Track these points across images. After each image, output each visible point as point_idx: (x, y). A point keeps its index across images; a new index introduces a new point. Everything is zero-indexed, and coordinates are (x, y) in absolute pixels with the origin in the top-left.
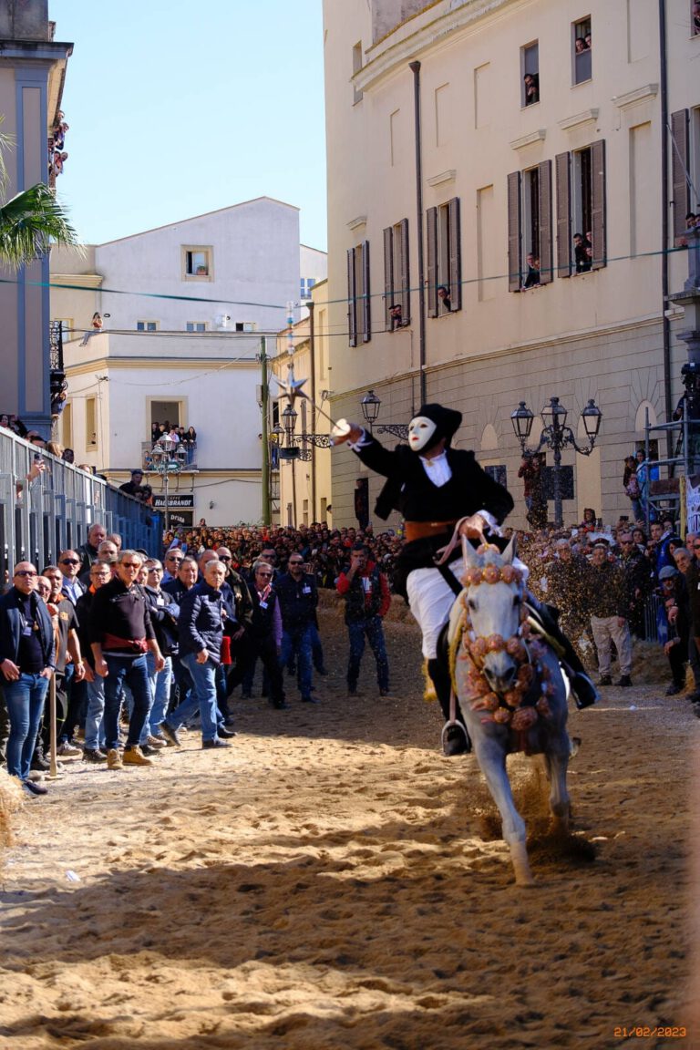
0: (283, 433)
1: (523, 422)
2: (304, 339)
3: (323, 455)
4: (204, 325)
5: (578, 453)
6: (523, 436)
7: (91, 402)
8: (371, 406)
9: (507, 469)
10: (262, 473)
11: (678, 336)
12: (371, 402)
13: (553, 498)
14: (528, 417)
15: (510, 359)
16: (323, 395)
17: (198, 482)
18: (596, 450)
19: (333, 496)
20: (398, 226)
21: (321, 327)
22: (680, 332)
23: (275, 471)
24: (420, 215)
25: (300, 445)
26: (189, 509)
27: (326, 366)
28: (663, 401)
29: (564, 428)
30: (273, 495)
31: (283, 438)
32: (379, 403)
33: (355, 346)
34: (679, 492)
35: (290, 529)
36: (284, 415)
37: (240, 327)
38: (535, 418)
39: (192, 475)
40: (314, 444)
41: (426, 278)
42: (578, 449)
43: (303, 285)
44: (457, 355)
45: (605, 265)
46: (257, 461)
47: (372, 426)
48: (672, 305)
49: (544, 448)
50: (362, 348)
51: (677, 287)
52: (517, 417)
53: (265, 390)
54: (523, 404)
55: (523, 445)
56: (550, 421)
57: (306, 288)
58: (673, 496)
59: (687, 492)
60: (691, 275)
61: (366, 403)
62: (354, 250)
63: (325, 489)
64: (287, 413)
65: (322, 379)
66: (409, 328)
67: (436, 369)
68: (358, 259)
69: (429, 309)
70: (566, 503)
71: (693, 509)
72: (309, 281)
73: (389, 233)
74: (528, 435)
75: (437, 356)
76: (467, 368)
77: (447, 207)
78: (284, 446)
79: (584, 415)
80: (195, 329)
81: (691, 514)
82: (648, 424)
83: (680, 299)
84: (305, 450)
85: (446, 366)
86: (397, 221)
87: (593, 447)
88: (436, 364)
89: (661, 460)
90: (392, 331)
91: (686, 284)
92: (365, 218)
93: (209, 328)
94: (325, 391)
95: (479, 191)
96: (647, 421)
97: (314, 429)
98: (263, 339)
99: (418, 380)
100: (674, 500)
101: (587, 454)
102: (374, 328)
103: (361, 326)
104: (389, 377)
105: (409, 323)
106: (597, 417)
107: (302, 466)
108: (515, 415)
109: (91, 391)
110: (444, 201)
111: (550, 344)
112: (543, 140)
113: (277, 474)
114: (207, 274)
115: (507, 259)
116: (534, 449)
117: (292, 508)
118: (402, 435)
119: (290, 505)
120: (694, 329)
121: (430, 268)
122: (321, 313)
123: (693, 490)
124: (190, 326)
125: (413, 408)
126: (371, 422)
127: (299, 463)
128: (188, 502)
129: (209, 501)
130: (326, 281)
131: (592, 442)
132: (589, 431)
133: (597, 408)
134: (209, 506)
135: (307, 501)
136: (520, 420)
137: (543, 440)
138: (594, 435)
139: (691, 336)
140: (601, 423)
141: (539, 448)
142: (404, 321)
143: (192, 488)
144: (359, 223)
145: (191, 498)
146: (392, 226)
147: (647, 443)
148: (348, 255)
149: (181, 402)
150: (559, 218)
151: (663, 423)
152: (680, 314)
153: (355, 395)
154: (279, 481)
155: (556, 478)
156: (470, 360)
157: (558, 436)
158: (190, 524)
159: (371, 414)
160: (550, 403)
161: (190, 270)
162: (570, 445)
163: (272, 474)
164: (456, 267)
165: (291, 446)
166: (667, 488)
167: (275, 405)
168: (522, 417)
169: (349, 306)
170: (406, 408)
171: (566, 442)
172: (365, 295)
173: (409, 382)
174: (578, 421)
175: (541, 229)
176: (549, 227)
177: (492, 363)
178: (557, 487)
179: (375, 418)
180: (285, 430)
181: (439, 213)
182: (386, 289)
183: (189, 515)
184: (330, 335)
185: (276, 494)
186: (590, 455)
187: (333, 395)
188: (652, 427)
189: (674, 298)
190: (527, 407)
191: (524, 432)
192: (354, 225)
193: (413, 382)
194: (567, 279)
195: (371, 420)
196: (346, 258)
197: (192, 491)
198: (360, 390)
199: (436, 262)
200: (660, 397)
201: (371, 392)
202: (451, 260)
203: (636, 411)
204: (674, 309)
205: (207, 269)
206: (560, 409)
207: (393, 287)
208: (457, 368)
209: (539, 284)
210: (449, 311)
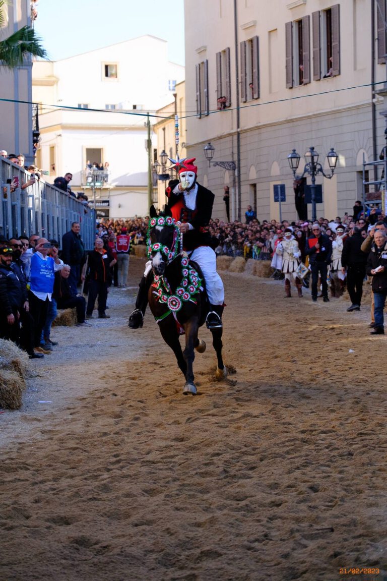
0: (160, 166)
1: (294, 160)
2: (171, 114)
4: (115, 106)
5: (324, 177)
6: (294, 169)
7: (52, 148)
8: (209, 151)
9: (286, 186)
10: (148, 188)
11: (380, 113)
12: (209, 149)
13: (311, 203)
14: (297, 158)
15: (286, 125)
16: (182, 145)
17: (112, 193)
18: (335, 176)
20: (224, 51)
21: (181, 107)
22: (381, 111)
23: (154, 187)
24: (236, 46)
25: (169, 173)
26: (107, 208)
27: (184, 128)
28: (372, 149)
29: (317, 164)
30: (154, 201)
31: (160, 169)
33: (200, 118)
34: (381, 199)
36: (161, 156)
37: (135, 107)
38: (301, 159)
39: (109, 189)
41: (240, 81)
42: (324, 175)
43: (169, 83)
44: (257, 123)
45: (340, 74)
46: (145, 182)
47: (210, 162)
48: (377, 96)
49: (306, 175)
50: (205, 119)
52: (291, 158)
53: (149, 143)
54: (294, 151)
55: (294, 173)
56: (309, 160)
57: (172, 86)
58: (378, 201)
61: (207, 149)
62: (199, 65)
64: (163, 154)
65: (181, 136)
66: (230, 108)
67: (246, 131)
68: (202, 69)
69: (242, 97)
70: (318, 205)
72: (174, 82)
73: (219, 55)
74: (297, 168)
75: (245, 125)
76: (263, 130)
77: (251, 41)
78: (161, 173)
79: (328, 157)
80: (110, 108)
82: (364, 162)
83: (381, 93)
84: (172, 176)
85: (251, 129)
86: (223, 49)
87: (333, 174)
88: (245, 128)
89: (370, 182)
90: (221, 110)
92: (206, 47)
93: (117, 108)
94: (183, 143)
95: (270, 32)
96: (364, 160)
98: (148, 113)
99: (235, 137)
101: (330, 178)
102: (211, 108)
103: (204, 108)
104: (219, 135)
105: (230, 106)
106: (335, 158)
108: (290, 156)
109: (52, 143)
110: (249, 38)
111: (309, 117)
112: (305, 4)
113: (157, 189)
114: (116, 77)
115: (285, 71)
116: (301, 176)
118: (227, 168)
121: (242, 75)
122: (181, 100)
125: (233, 152)
126: (209, 160)
128: (107, 204)
129: (118, 203)
130: (184, 82)
131: (333, 172)
132: (331, 165)
133: (335, 153)
134: (118, 206)
136: (293, 159)
137: (306, 170)
138: (333, 168)
140: (338, 162)
141: (303, 175)
142: (227, 104)
143: (109, 196)
144: (202, 51)
145: (108, 202)
146: (220, 51)
147: (364, 172)
148: (196, 67)
149: (102, 149)
150: (314, 47)
151: (372, 161)
152: (381, 101)
153: (200, 145)
154: (157, 193)
155: (313, 191)
156: (265, 126)
157: (314, 168)
158: (108, 216)
159: (210, 156)
160: (309, 150)
161: (107, 75)
162: (320, 173)
163: (153, 189)
164: (256, 75)
165: (164, 173)
166: (375, 197)
167: (155, 150)
168: (294, 158)
169: (197, 96)
170: (228, 152)
171: (318, 171)
172: (206, 90)
173: (230, 138)
174: (325, 159)
175: (304, 54)
176: (308, 52)
177: (276, 127)
178: (313, 196)
179: (211, 158)
180: (161, 164)
181: (247, 44)
182: (218, 87)
183: (107, 211)
184: (186, 112)
185: (156, 199)
186: (332, 178)
187: (188, 145)
188: (366, 163)
189: (377, 92)
190: (296, 152)
191: (295, 166)
192: (200, 51)
193: (233, 138)
194: (318, 81)
195: (210, 159)
196: (195, 69)
197: (109, 198)
198: (203, 142)
199: (246, 72)
200: (370, 147)
201: (209, 144)
202: (254, 71)
203: (357, 154)
204: (378, 98)
205: (116, 75)
206: (315, 154)
207: (221, 85)
208: (257, 130)
209: (303, 84)
210: (253, 98)
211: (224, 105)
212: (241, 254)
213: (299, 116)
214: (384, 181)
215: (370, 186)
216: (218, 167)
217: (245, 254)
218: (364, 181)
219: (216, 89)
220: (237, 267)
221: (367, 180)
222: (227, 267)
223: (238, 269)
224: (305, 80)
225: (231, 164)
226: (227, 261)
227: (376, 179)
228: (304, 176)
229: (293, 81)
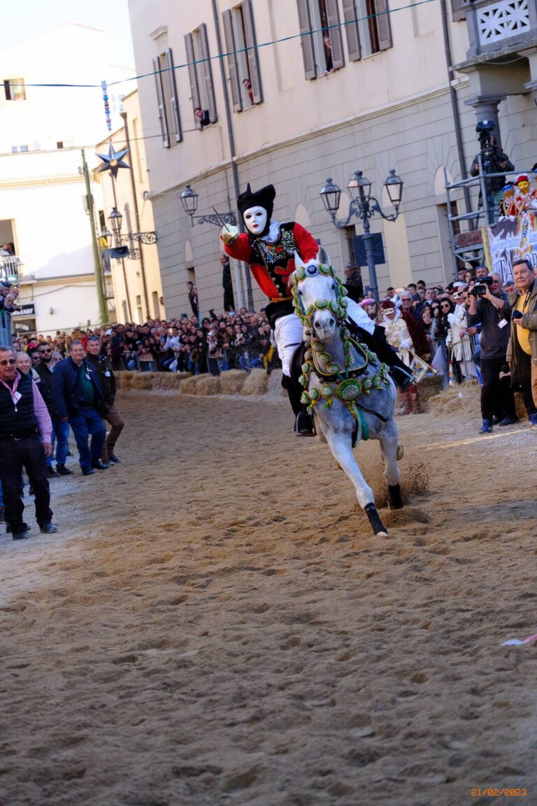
0: (111, 235)
1: (332, 197)
2: (121, 147)
3: (151, 251)
4: (27, 147)
5: (384, 220)
6: (333, 210)
8: (190, 200)
10: (95, 277)
11: (466, 102)
12: (190, 196)
13: (366, 265)
14: (336, 192)
15: (312, 142)
16: (144, 197)
17: (37, 291)
18: (401, 218)
19: (164, 288)
20: (197, 31)
21: (135, 131)
22: (467, 99)
23: (106, 274)
24: (216, 18)
25: (127, 244)
26: (32, 317)
27: (144, 167)
28: (458, 164)
29: (370, 198)
30: (108, 295)
31: (111, 240)
32: (197, 196)
33: (169, 147)
34: (482, 242)
35: (127, 323)
36: (110, 218)
37: (60, 145)
38: (342, 194)
39: (30, 285)
40: (140, 240)
41: (228, 76)
42: (384, 217)
44: (264, 144)
45: (392, 46)
46: (90, 266)
47: (192, 218)
48: (457, 74)
49: (354, 220)
50: (177, 149)
51: (460, 57)
52: (326, 193)
53: (90, 200)
54: (330, 181)
55: (334, 218)
56: (356, 193)
57: (117, 103)
58: (477, 247)
59: (491, 241)
60: (471, 45)
61: (185, 197)
62: (158, 58)
63: (155, 283)
64: (113, 215)
65: (141, 182)
66: (217, 124)
67: (246, 159)
68: (164, 67)
69: (234, 104)
70: (378, 268)
71: (497, 256)
72: (120, 93)
73: (190, 39)
74: (337, 209)
75: (244, 149)
76: (273, 155)
77: (240, 8)
78: (113, 247)
79: (387, 185)
80: (19, 150)
81: (495, 260)
82: (447, 183)
83: (463, 68)
84: (133, 250)
85: (254, 156)
86: (196, 26)
87: (398, 214)
88: (245, 155)
89: (459, 216)
90: (201, 130)
91: (468, 54)
92: (166, 28)
93: (31, 148)
94: (145, 192)
96: (446, 181)
97: (138, 227)
98: (83, 151)
99: (230, 171)
100: (478, 250)
101: (394, 220)
102: (184, 128)
103: (173, 127)
104: (204, 172)
105: (216, 120)
106: (399, 185)
107: (131, 264)
108: (323, 190)
111: (350, 123)
113: (110, 277)
114: (25, 99)
115: (300, 50)
116: (345, 222)
117: (126, 305)
119: (124, 303)
120: (480, 94)
121: (231, 66)
122: (134, 121)
123: (495, 239)
124: (14, 148)
125: (229, 198)
126: (191, 215)
127: (128, 261)
128: (30, 311)
129: (49, 308)
130: (136, 91)
131: (397, 209)
132: (393, 199)
133: (398, 177)
134: (49, 312)
135: (139, 297)
136: (329, 195)
137: (352, 212)
138: (397, 202)
139: (478, 101)
140: (403, 191)
141: (349, 219)
142: (212, 118)
143: (33, 297)
144: (160, 35)
145: (32, 306)
146: (191, 31)
147: (449, 205)
148: (154, 63)
149: (13, 219)
150: (344, 6)
151: (460, 180)
152: (466, 83)
153: (174, 193)
154: (112, 283)
155: (367, 246)
156: (276, 147)
157: (365, 207)
158: (35, 330)
159: (191, 207)
160: (355, 176)
161: (8, 97)
162: (377, 214)
163: (104, 277)
164: (255, 64)
165: (119, 246)
166: (471, 240)
167: (101, 212)
168: (330, 193)
169: (160, 111)
170: (222, 198)
171: (373, 211)
172: (173, 99)
173: (222, 174)
174: (382, 190)
175: (329, 19)
176: (336, 16)
177: (297, 147)
178: (369, 253)
179: (194, 210)
180: (112, 232)
181: (234, 14)
182: (192, 90)
183: (32, 323)
184: (144, 138)
185: (110, 293)
186: (396, 221)
187: (153, 195)
188: (451, 185)
189: (457, 68)
190: (333, 183)
191: (333, 206)
192: (157, 36)
193: (226, 173)
194: (358, 62)
195: (191, 212)
196: (152, 64)
197: (32, 300)
198: (178, 187)
199: (236, 61)
200: (454, 161)
201: (188, 187)
202: (250, 57)
203: (435, 176)
204: (459, 79)
205: (24, 95)
206: (365, 182)
207: (198, 88)
208: (265, 156)
209: (332, 70)
210: (253, 104)
211: (205, 120)
212: (260, 364)
213: (332, 124)
214: (483, 212)
215: (460, 222)
216: (207, 225)
217: (266, 364)
218: (450, 215)
219: (191, 96)
220: (254, 387)
221: (455, 214)
222: (239, 389)
223: (257, 390)
224: (335, 64)
225: (227, 217)
226: (238, 378)
227: (469, 209)
228: (350, 224)
229: (316, 66)
